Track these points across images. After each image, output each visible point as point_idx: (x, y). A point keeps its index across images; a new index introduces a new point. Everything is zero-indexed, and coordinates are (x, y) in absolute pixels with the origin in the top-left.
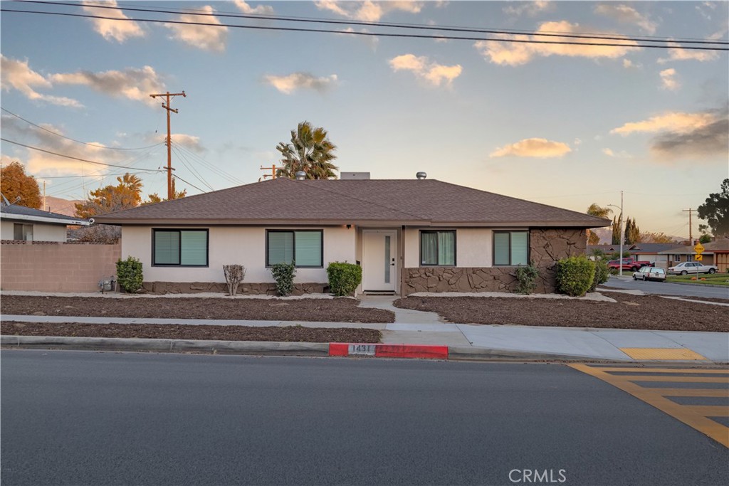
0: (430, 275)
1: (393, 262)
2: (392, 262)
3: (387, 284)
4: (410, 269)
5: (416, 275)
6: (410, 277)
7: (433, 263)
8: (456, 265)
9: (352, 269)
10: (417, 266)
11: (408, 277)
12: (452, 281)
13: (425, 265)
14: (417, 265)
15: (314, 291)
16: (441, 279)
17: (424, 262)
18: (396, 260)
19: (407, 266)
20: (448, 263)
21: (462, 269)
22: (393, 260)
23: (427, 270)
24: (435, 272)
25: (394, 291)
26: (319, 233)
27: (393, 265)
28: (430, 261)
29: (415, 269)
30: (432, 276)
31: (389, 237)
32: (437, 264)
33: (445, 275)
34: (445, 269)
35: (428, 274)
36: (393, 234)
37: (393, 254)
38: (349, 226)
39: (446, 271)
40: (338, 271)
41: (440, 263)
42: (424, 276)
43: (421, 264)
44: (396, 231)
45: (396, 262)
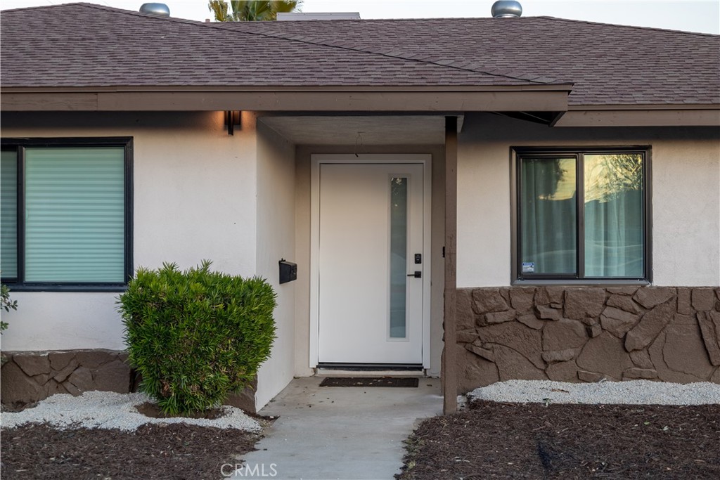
0: (554, 314)
1: (418, 268)
2: (412, 267)
3: (398, 343)
4: (476, 294)
5: (500, 317)
6: (478, 324)
7: (561, 270)
8: (648, 275)
9: (225, 298)
10: (505, 282)
11: (470, 323)
12: (638, 338)
13: (531, 277)
14: (500, 277)
15: (96, 383)
16: (596, 331)
17: (527, 268)
18: (427, 259)
19: (465, 281)
20: (618, 270)
21: (675, 295)
22: (418, 259)
23: (540, 296)
24: (570, 304)
25: (418, 367)
26: (117, 154)
27: (418, 275)
28: (550, 261)
29: (493, 292)
30: (562, 320)
31: (406, 179)
32: (578, 274)
33: (612, 316)
34: (610, 294)
35: (544, 311)
36: (420, 167)
37: (419, 238)
38: (232, 124)
39: (614, 300)
40: (161, 306)
41: (590, 270)
42: (529, 319)
43: (517, 272)
44: (426, 160)
45: (426, 267)
